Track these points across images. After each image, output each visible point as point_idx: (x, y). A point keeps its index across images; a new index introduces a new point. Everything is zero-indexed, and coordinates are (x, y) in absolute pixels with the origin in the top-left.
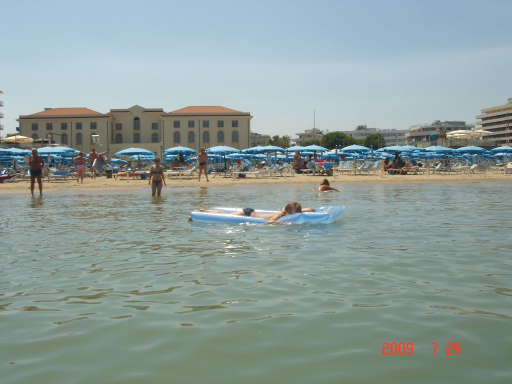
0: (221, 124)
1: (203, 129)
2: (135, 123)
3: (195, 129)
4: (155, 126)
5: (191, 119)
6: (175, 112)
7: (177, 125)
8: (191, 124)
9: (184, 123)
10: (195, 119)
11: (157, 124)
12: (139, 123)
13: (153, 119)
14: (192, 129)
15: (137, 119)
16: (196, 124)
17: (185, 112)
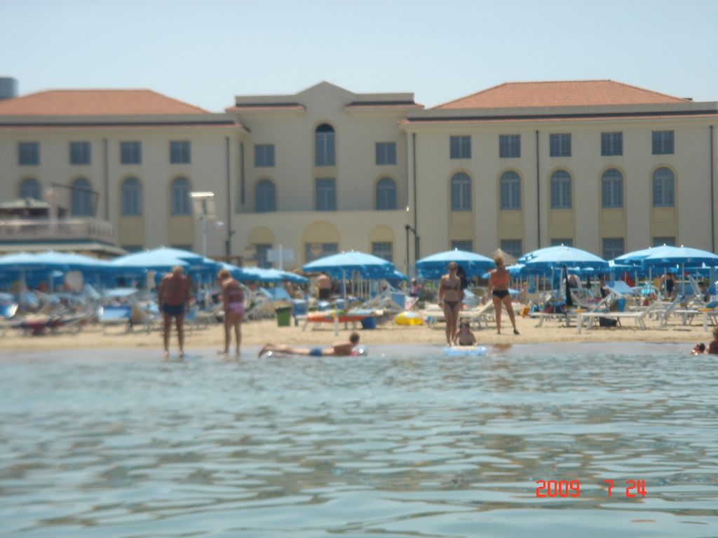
0: (612, 145)
1: (551, 164)
2: (318, 144)
3: (524, 164)
4: (386, 153)
5: (509, 128)
6: (457, 106)
7: (460, 148)
8: (510, 147)
9: (485, 140)
10: (524, 130)
11: (392, 146)
12: (332, 143)
13: (381, 127)
14: (510, 163)
15: (325, 128)
16: (527, 146)
17: (489, 104)
